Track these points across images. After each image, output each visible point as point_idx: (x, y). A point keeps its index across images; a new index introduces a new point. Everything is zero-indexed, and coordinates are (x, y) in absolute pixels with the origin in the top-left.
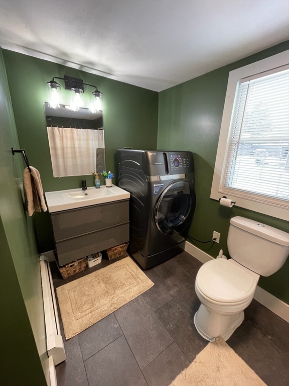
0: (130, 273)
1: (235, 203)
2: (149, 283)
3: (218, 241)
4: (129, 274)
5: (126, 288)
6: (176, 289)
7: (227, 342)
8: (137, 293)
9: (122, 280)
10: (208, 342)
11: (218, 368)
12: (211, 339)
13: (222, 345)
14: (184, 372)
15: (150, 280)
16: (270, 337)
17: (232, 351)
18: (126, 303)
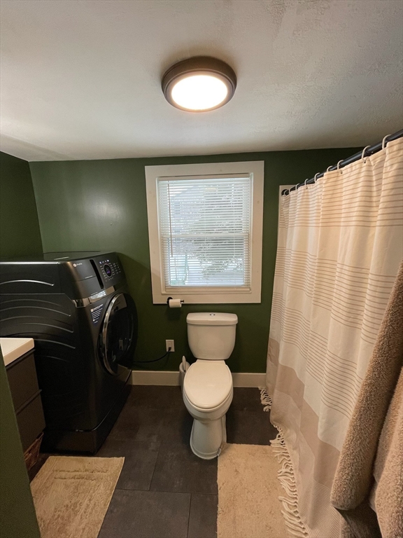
0: (74, 478)
1: (183, 301)
2: (117, 463)
3: (173, 350)
4: (73, 480)
5: (84, 506)
6: (154, 438)
7: (228, 442)
8: (108, 492)
9: (67, 502)
10: (216, 459)
11: (236, 471)
12: (218, 453)
13: (227, 448)
14: (219, 509)
15: (115, 458)
16: (245, 409)
17: (235, 445)
18: (100, 526)
